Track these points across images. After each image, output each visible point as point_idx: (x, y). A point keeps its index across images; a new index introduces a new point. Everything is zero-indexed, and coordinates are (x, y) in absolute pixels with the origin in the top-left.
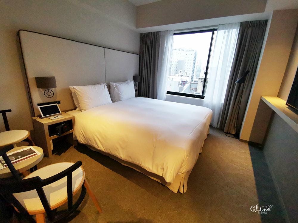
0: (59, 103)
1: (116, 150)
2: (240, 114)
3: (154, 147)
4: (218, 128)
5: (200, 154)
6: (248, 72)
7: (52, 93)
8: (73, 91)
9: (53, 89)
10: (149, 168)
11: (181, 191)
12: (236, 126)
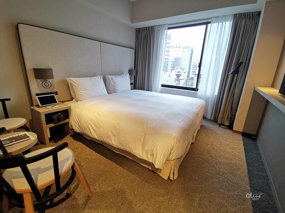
0: (56, 93)
1: (108, 137)
2: (234, 106)
3: (145, 134)
4: (212, 119)
5: (192, 144)
6: (242, 63)
7: (49, 83)
8: (70, 83)
9: (51, 80)
10: (139, 155)
11: (172, 178)
12: (230, 118)
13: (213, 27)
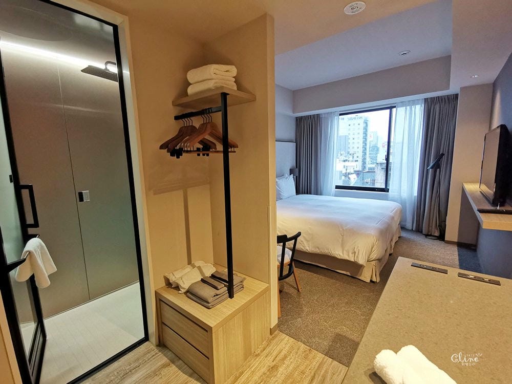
2: (442, 209)
3: (342, 235)
4: (414, 229)
5: (390, 255)
6: (443, 155)
10: (340, 255)
11: (374, 279)
12: (439, 225)
13: (400, 113)
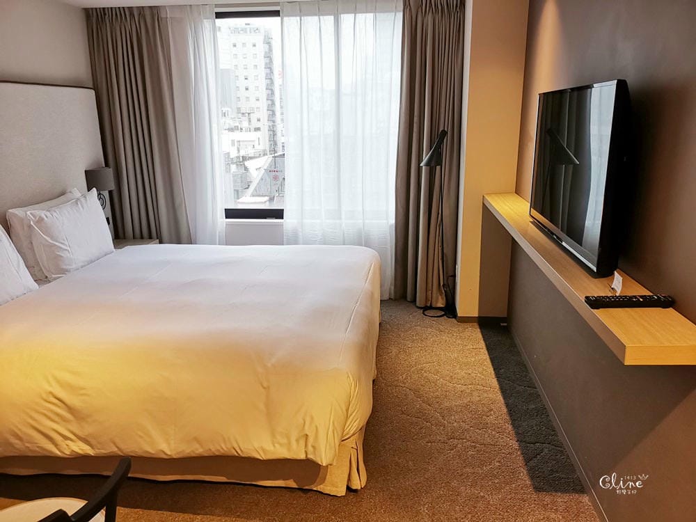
2: (448, 250)
3: (264, 388)
5: (374, 381)
11: (356, 485)
12: (443, 286)
